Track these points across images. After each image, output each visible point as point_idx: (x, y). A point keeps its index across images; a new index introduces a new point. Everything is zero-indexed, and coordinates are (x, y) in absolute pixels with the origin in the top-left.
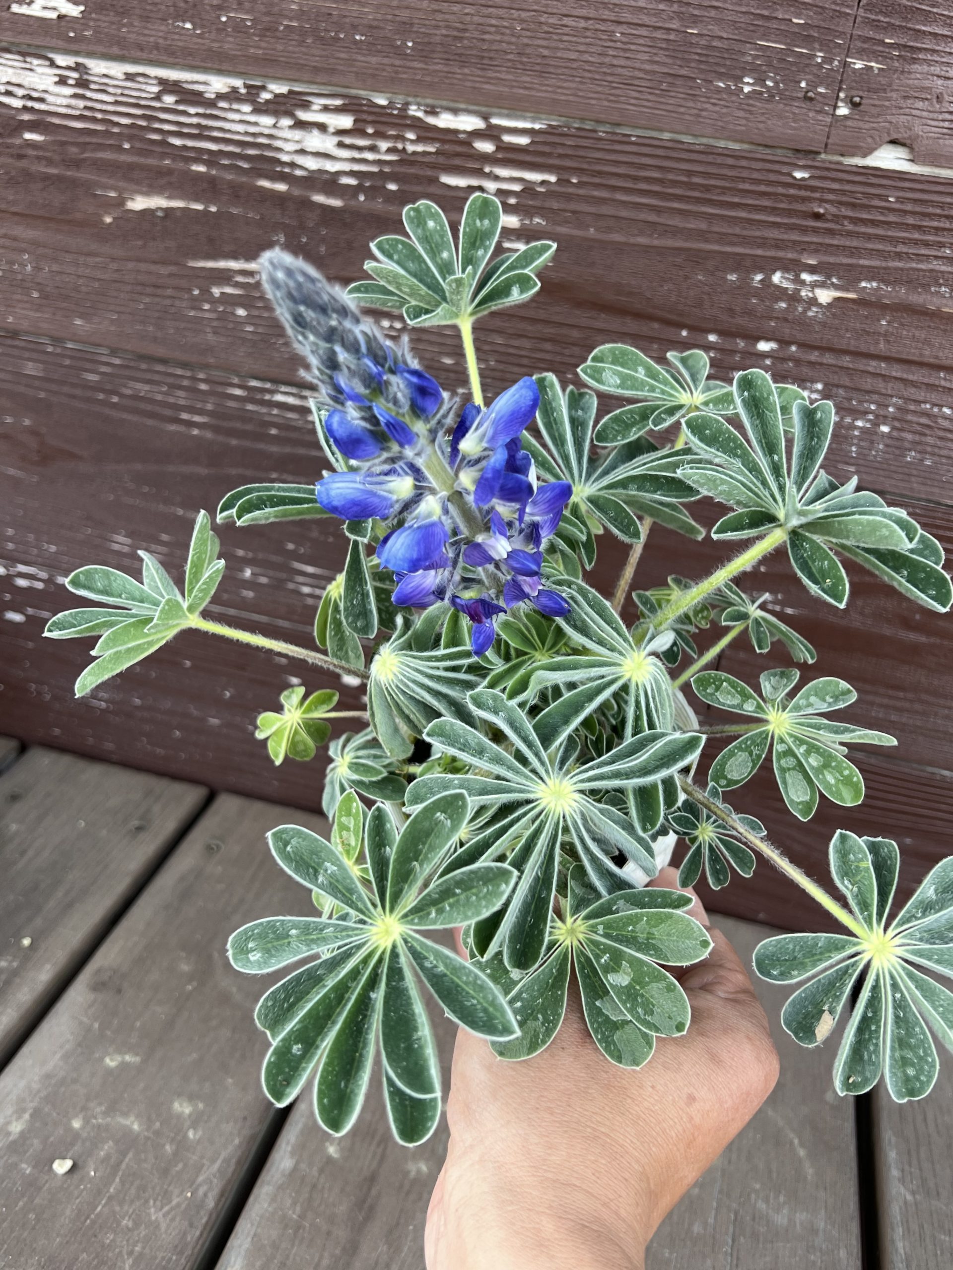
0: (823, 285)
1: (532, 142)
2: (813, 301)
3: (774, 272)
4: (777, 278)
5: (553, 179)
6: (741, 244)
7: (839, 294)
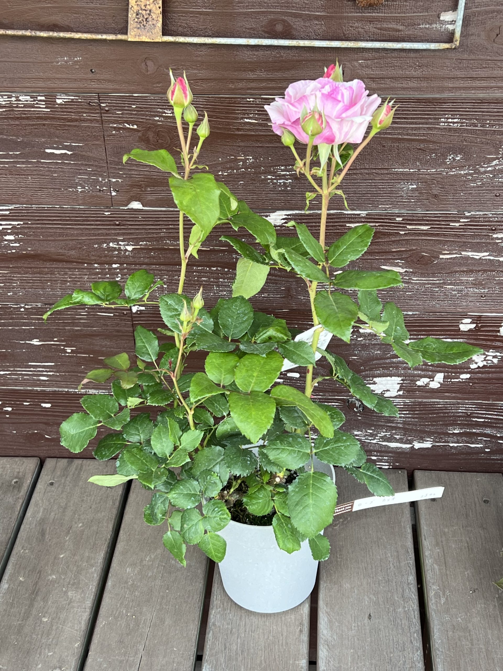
0: (128, 245)
1: (10, 213)
2: (126, 250)
3: (110, 243)
4: (111, 245)
5: (22, 223)
6: (95, 236)
7: (134, 247)
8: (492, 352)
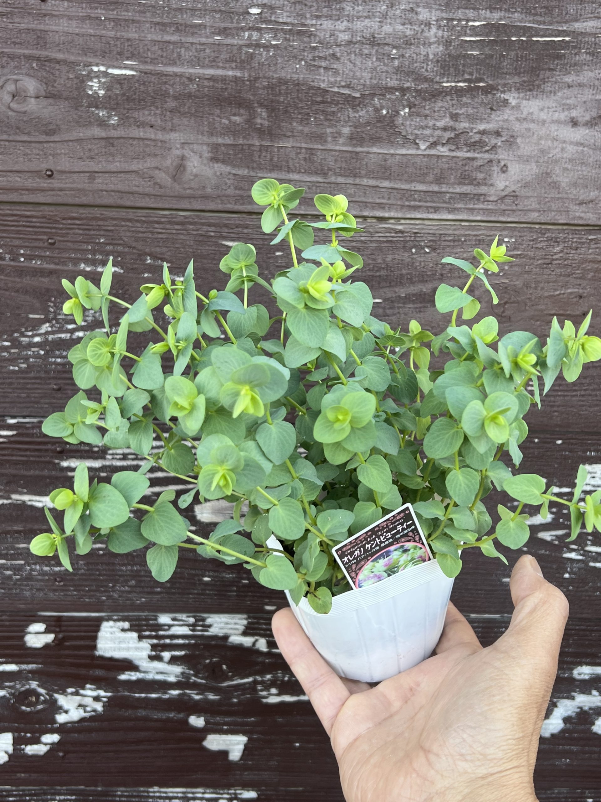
8: (90, 689)
